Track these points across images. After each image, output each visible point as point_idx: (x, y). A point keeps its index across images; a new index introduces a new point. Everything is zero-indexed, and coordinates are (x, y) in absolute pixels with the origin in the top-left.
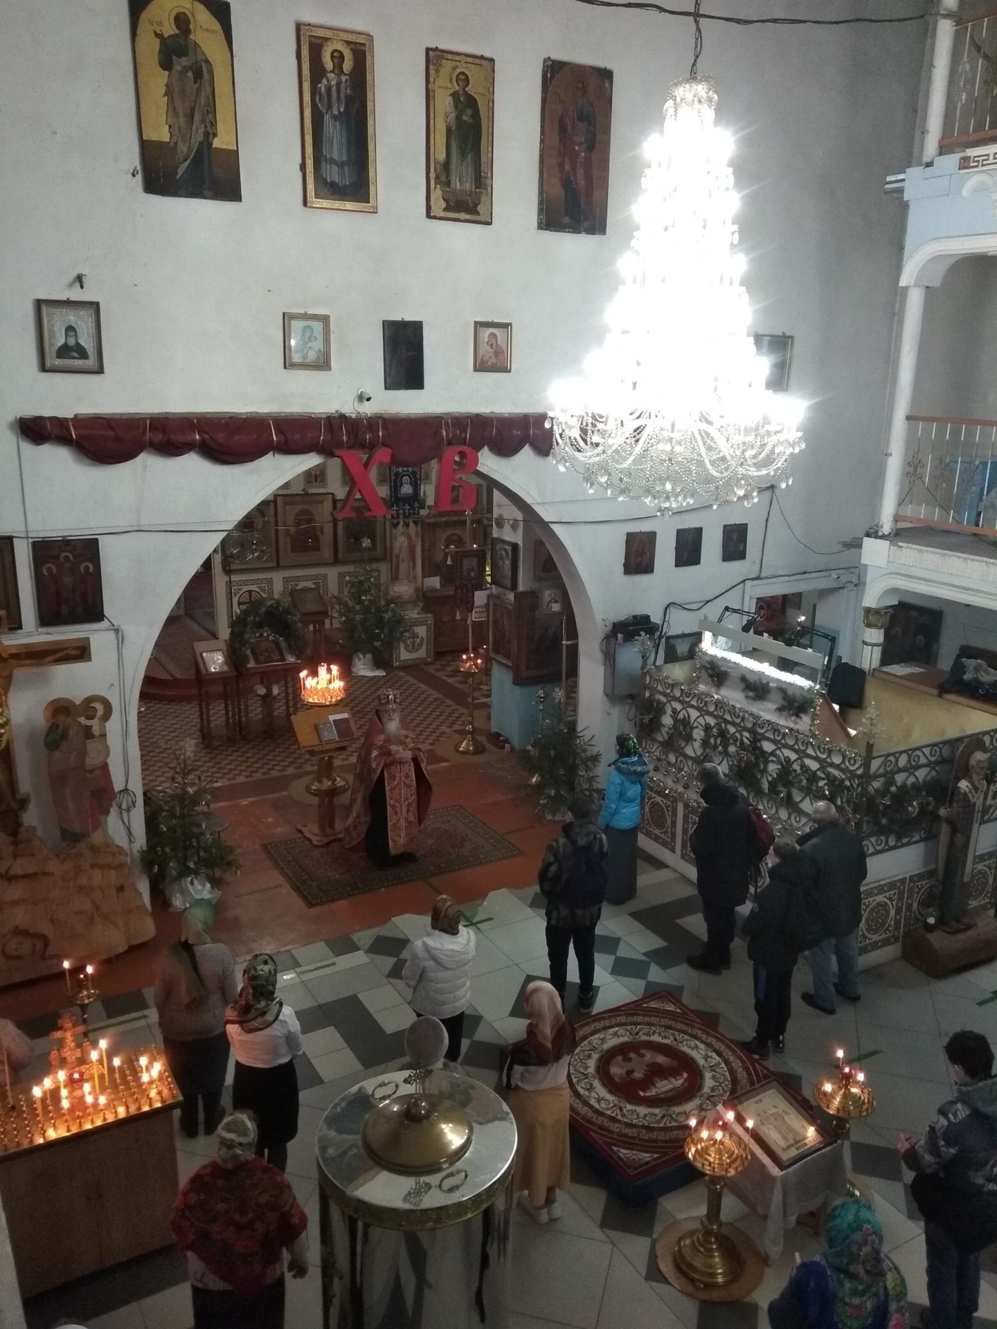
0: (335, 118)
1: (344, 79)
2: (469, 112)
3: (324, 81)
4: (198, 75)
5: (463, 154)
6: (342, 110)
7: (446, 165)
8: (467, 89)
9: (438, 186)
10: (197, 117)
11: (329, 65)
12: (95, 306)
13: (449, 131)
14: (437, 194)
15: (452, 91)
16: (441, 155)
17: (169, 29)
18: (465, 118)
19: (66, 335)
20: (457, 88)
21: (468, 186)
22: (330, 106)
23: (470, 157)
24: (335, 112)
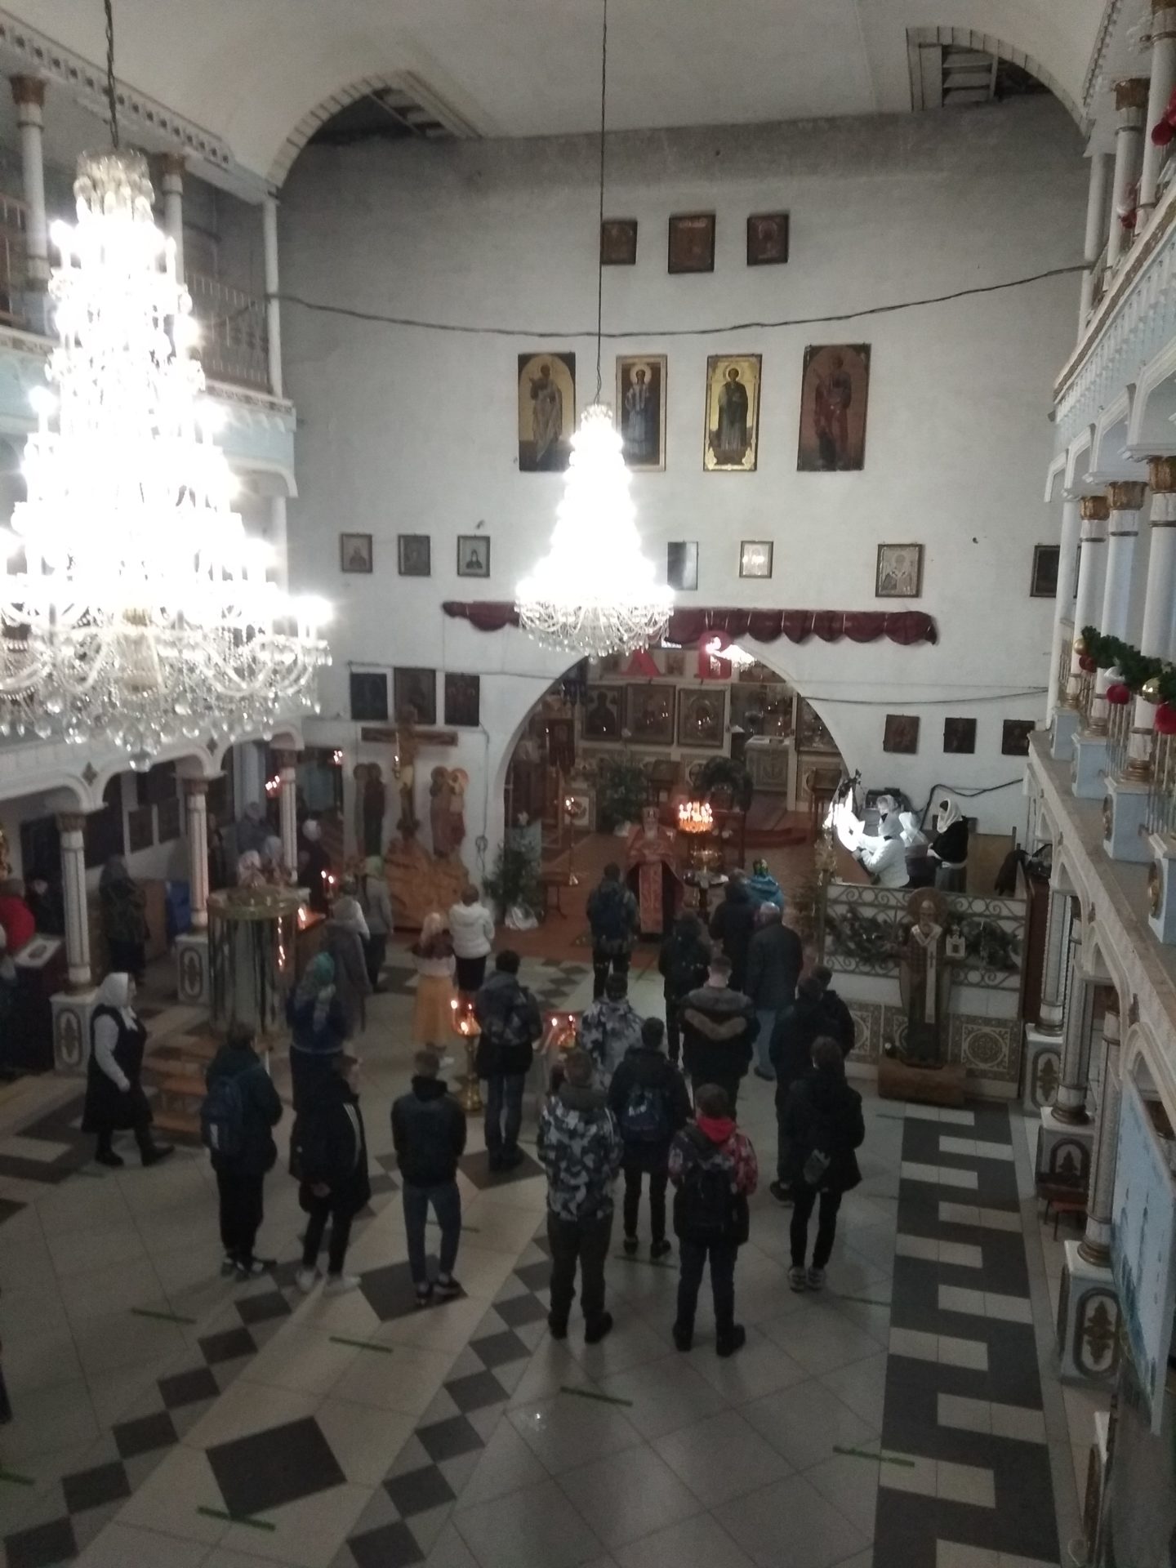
0: (637, 413)
1: (644, 387)
2: (738, 395)
3: (631, 391)
4: (553, 399)
5: (732, 423)
6: (643, 406)
7: (719, 433)
8: (737, 379)
10: (550, 424)
11: (634, 378)
12: (487, 539)
13: (721, 410)
15: (725, 382)
17: (538, 375)
18: (734, 399)
19: (472, 556)
20: (729, 379)
21: (736, 445)
22: (634, 405)
23: (737, 425)
24: (638, 408)
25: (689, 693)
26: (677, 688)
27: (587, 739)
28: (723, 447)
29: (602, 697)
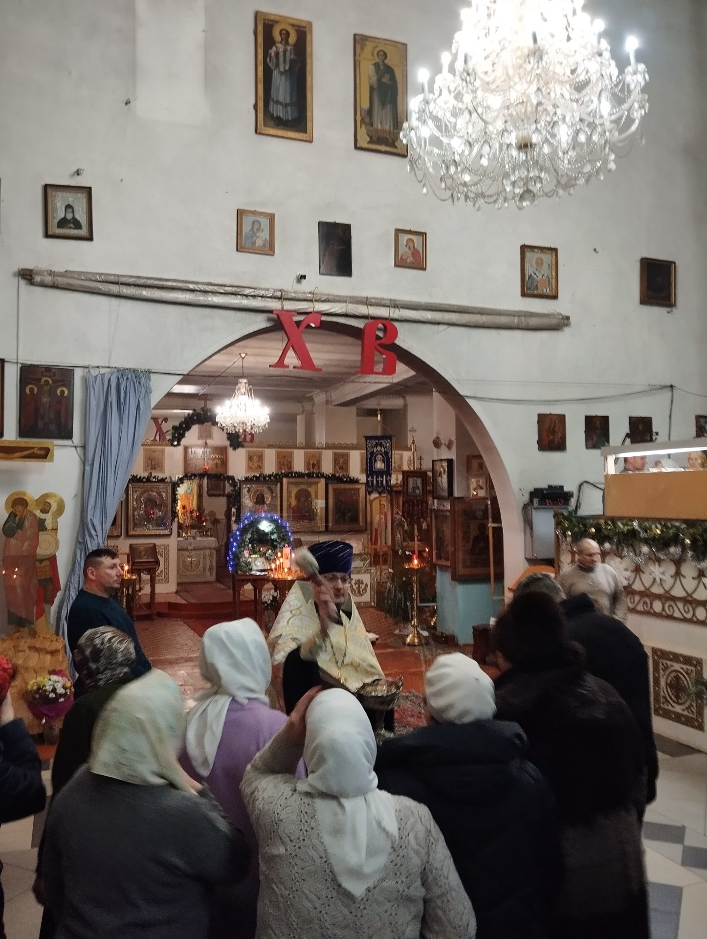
0: (282, 73)
1: (289, 48)
2: (387, 77)
3: (274, 48)
5: (383, 104)
6: (287, 68)
7: (370, 112)
8: (386, 61)
9: (363, 126)
11: (278, 38)
12: (88, 190)
13: (372, 89)
14: (363, 132)
15: (374, 62)
16: (366, 105)
18: (384, 80)
19: (66, 211)
20: (377, 60)
21: (388, 127)
22: (277, 65)
23: (389, 107)
24: (282, 69)
28: (375, 125)
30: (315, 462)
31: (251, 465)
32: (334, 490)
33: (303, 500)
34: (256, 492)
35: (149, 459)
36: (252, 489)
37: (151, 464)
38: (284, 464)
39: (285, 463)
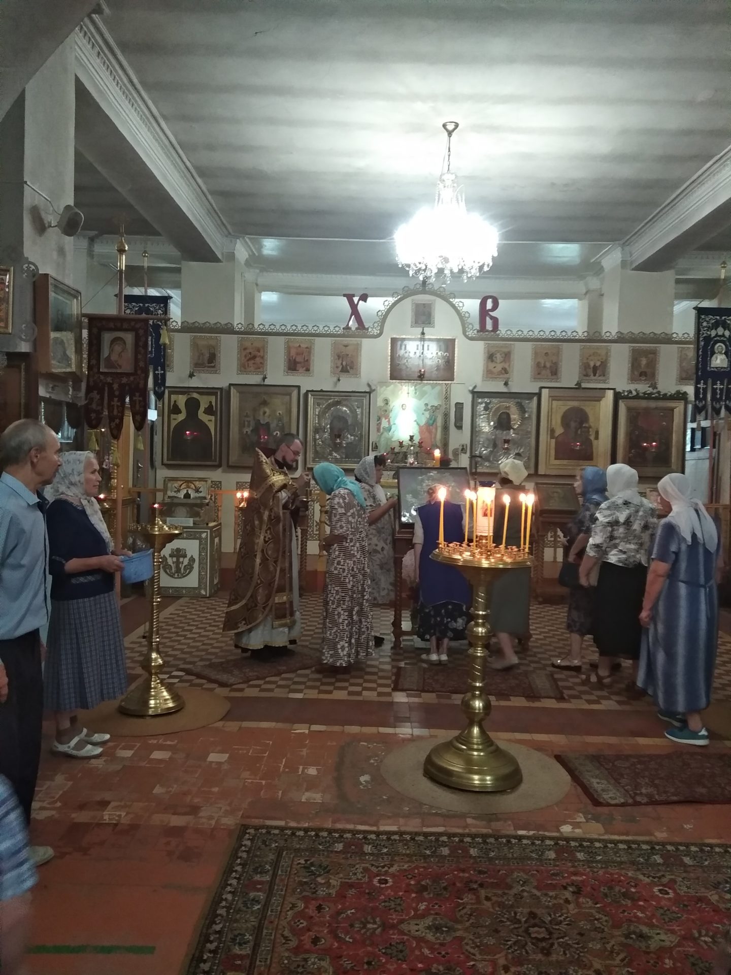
25: (320, 394)
26: (303, 391)
27: (169, 467)
29: (192, 405)
30: (598, 364)
31: (491, 365)
32: (629, 410)
33: (573, 424)
34: (498, 409)
35: (339, 357)
36: (490, 406)
37: (342, 364)
38: (545, 367)
39: (548, 365)
